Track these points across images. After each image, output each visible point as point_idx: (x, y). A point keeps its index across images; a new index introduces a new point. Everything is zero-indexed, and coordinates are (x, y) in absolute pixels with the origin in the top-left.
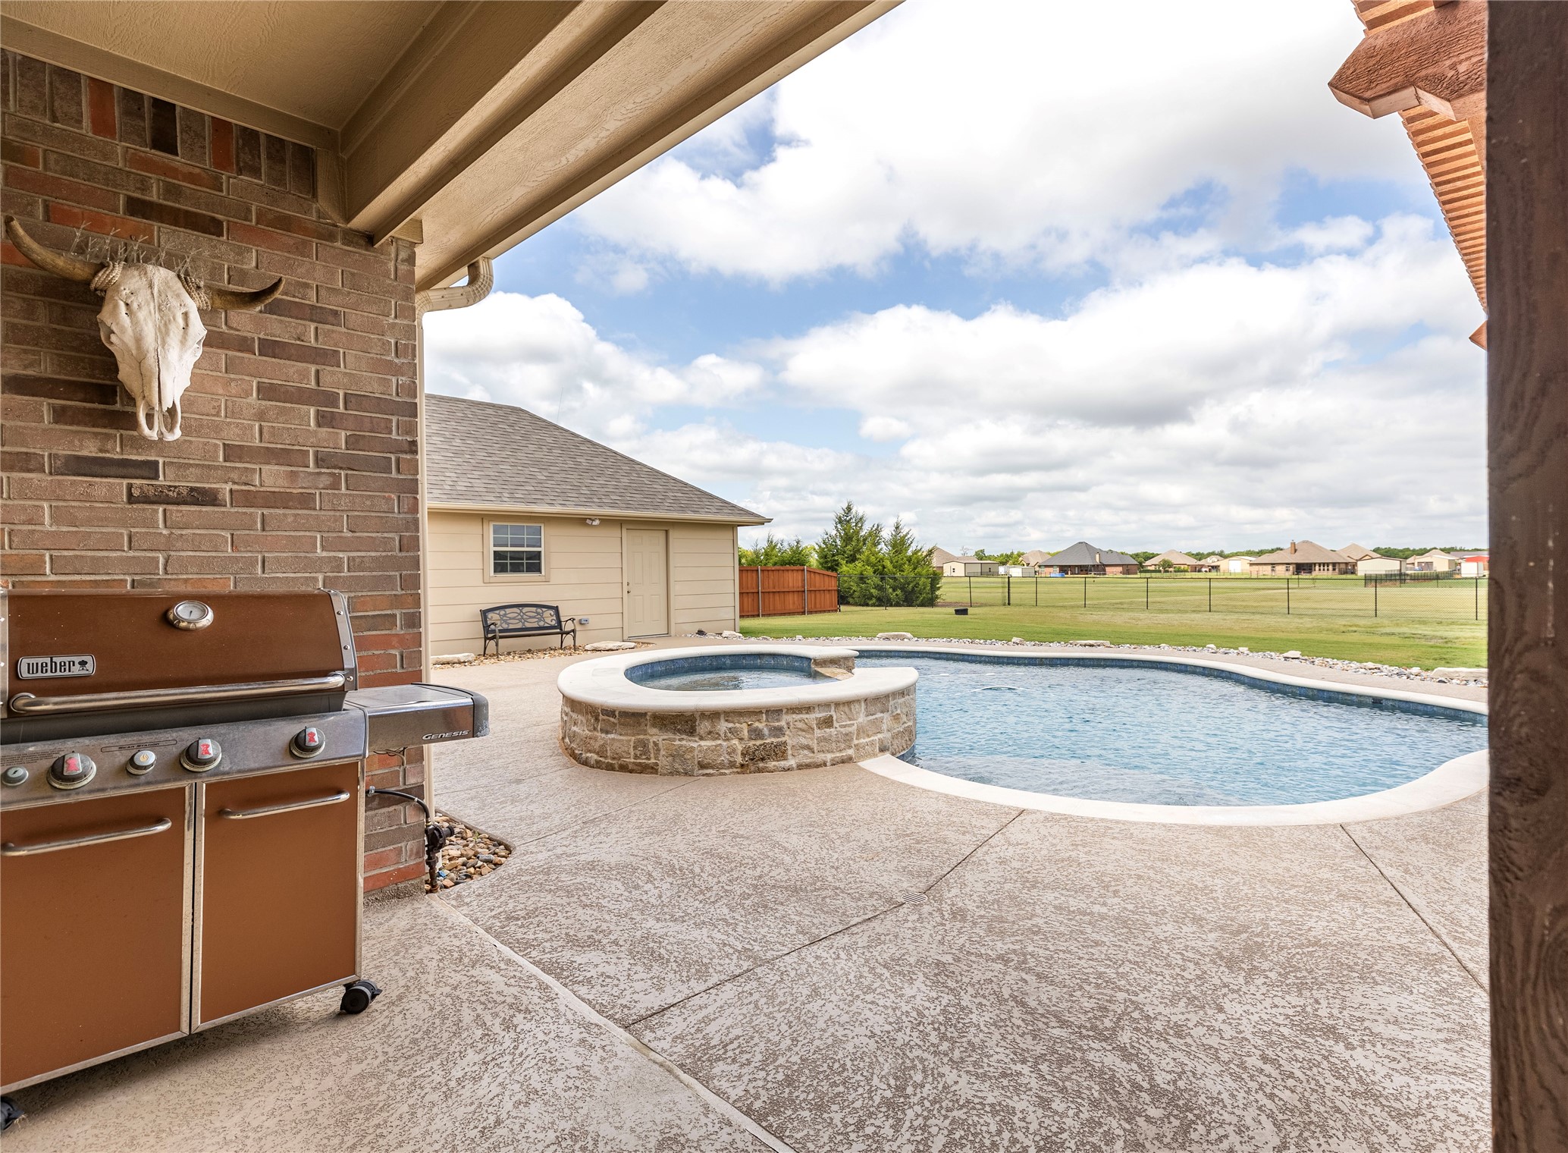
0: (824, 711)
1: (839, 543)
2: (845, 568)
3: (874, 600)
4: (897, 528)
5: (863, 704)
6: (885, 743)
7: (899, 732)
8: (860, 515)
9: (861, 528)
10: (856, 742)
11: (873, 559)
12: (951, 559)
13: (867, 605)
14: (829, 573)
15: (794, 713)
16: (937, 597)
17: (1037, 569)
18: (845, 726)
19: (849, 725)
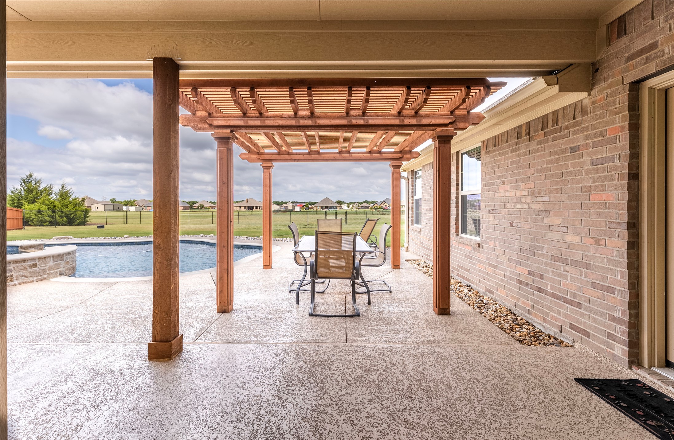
0: (33, 261)
1: (23, 193)
2: (27, 207)
3: (47, 223)
4: (63, 187)
5: (52, 258)
6: (62, 272)
7: (68, 268)
8: (38, 179)
9: (39, 186)
10: (48, 272)
11: (47, 202)
12: (96, 202)
13: (43, 225)
14: (16, 209)
15: (17, 263)
16: (87, 221)
17: (143, 207)
18: (43, 267)
19: (45, 266)
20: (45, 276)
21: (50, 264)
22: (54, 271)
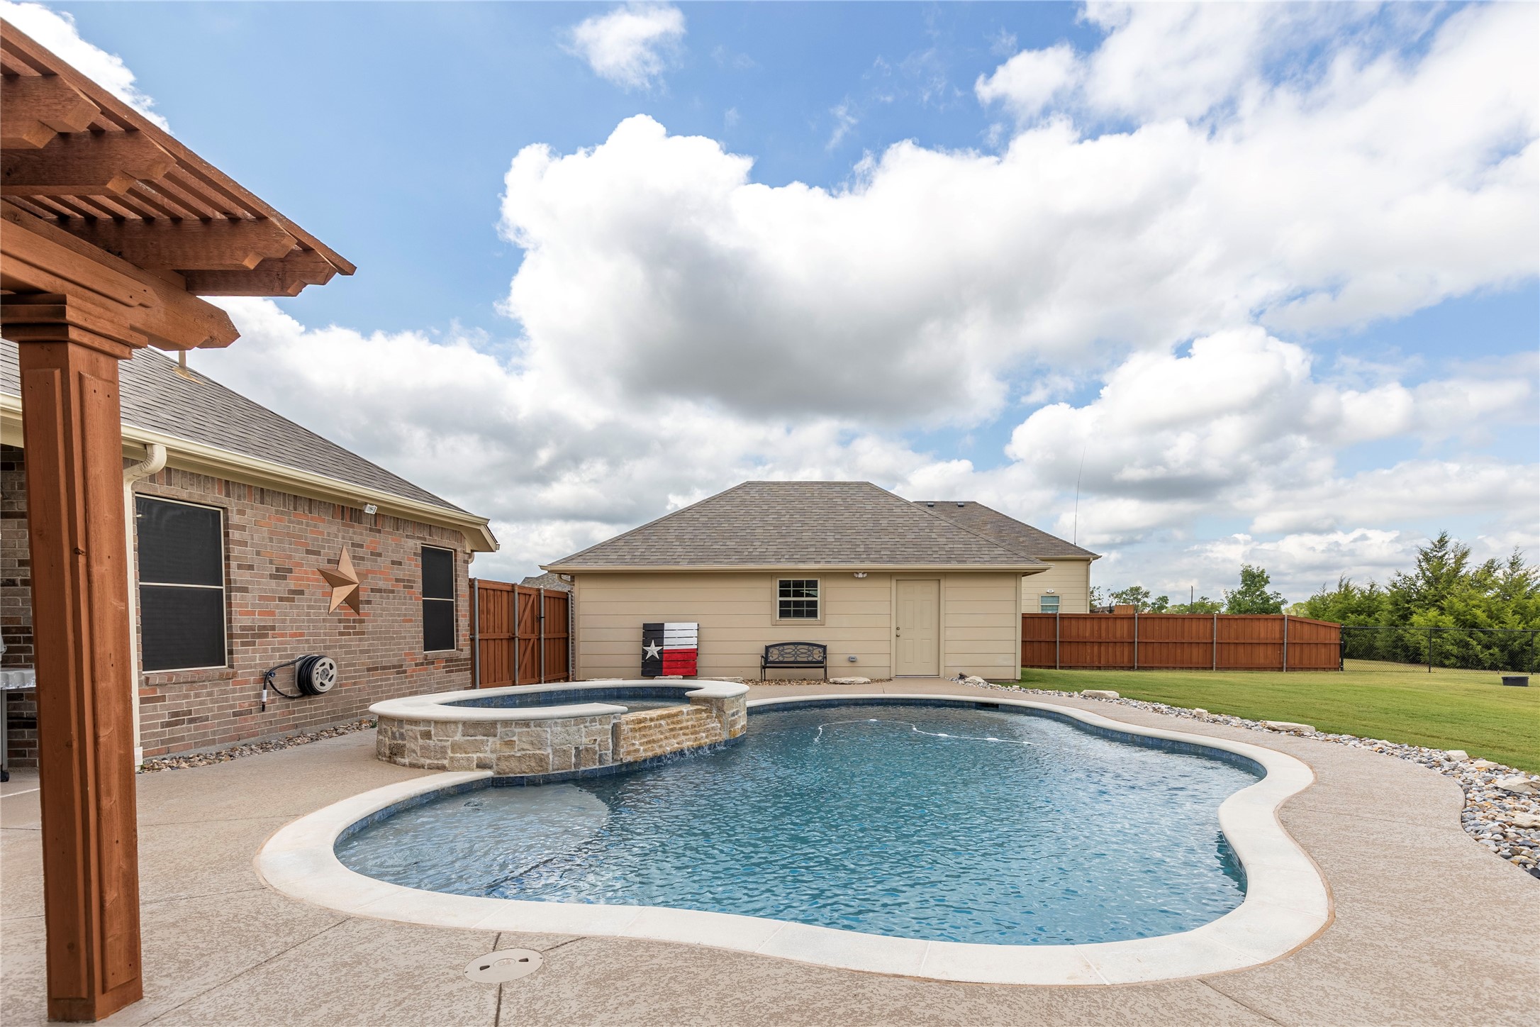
6: (487, 762)
7: (512, 756)
18: (442, 741)
19: (445, 741)
20: (446, 762)
21: (456, 738)
22: (463, 755)
